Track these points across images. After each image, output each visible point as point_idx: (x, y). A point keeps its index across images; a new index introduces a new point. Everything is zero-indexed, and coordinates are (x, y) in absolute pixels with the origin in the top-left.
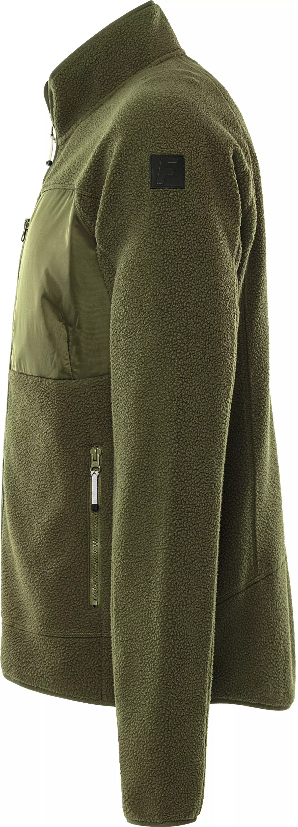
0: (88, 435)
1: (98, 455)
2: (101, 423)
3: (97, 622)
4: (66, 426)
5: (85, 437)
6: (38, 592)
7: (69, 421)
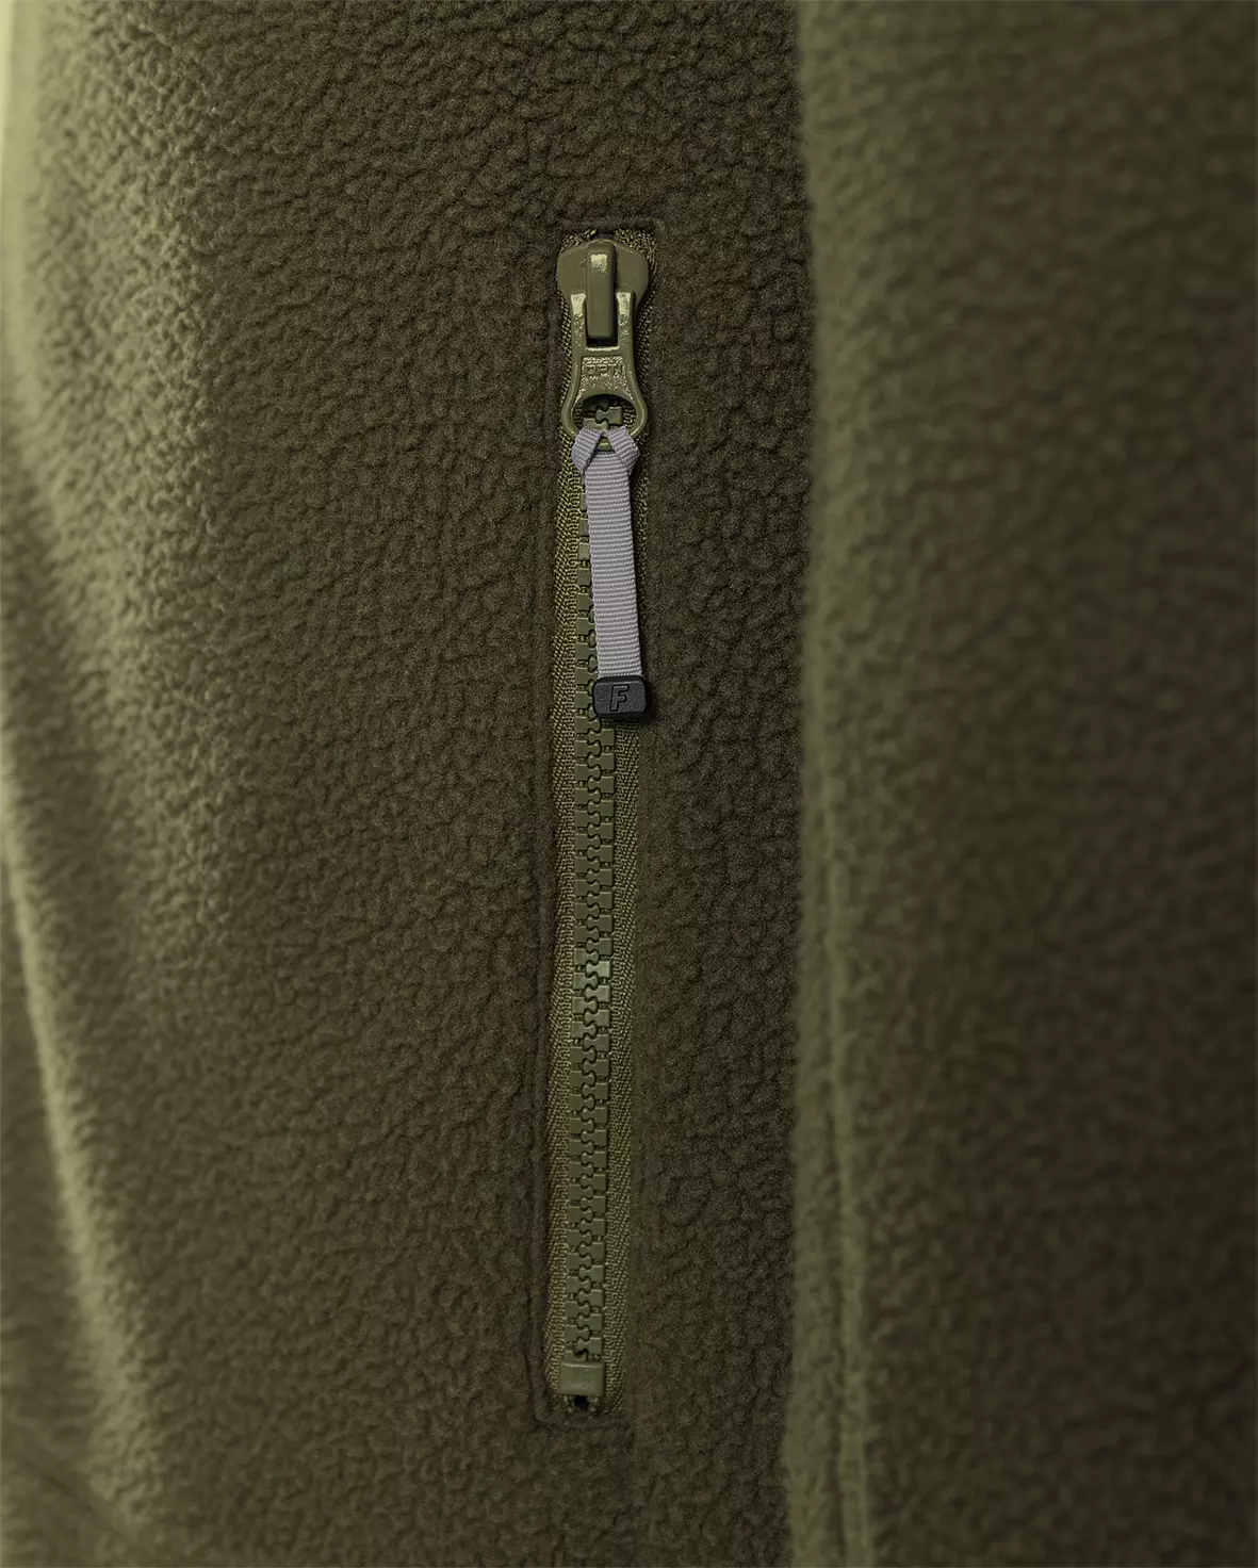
0: (540, 140)
1: (624, 300)
2: (645, 39)
3: (606, 1523)
4: (366, 78)
5: (514, 152)
6: (197, 1282)
7: (387, 34)
